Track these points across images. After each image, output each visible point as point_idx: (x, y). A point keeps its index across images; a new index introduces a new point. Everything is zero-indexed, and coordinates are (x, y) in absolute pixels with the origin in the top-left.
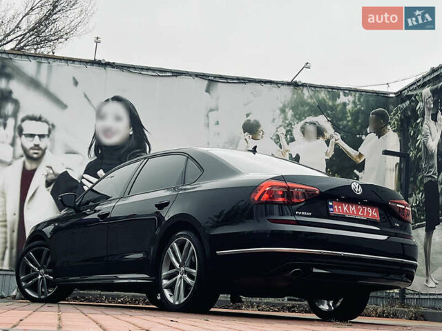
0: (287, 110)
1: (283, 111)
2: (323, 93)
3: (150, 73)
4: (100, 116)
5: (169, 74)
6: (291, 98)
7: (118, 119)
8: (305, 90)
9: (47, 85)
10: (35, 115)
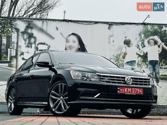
0: (141, 34)
1: (140, 35)
2: (156, 27)
3: (86, 23)
4: (67, 41)
5: (93, 23)
6: (143, 30)
7: (74, 42)
8: (149, 26)
9: (46, 31)
10: (42, 42)
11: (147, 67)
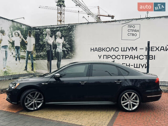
1: (10, 28)
2: (19, 24)
6: (12, 25)
8: (15, 23)
11: (14, 50)
